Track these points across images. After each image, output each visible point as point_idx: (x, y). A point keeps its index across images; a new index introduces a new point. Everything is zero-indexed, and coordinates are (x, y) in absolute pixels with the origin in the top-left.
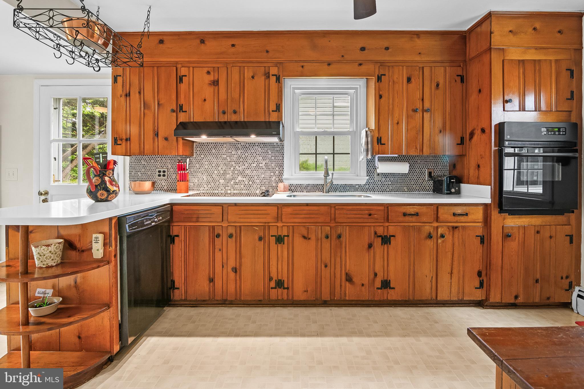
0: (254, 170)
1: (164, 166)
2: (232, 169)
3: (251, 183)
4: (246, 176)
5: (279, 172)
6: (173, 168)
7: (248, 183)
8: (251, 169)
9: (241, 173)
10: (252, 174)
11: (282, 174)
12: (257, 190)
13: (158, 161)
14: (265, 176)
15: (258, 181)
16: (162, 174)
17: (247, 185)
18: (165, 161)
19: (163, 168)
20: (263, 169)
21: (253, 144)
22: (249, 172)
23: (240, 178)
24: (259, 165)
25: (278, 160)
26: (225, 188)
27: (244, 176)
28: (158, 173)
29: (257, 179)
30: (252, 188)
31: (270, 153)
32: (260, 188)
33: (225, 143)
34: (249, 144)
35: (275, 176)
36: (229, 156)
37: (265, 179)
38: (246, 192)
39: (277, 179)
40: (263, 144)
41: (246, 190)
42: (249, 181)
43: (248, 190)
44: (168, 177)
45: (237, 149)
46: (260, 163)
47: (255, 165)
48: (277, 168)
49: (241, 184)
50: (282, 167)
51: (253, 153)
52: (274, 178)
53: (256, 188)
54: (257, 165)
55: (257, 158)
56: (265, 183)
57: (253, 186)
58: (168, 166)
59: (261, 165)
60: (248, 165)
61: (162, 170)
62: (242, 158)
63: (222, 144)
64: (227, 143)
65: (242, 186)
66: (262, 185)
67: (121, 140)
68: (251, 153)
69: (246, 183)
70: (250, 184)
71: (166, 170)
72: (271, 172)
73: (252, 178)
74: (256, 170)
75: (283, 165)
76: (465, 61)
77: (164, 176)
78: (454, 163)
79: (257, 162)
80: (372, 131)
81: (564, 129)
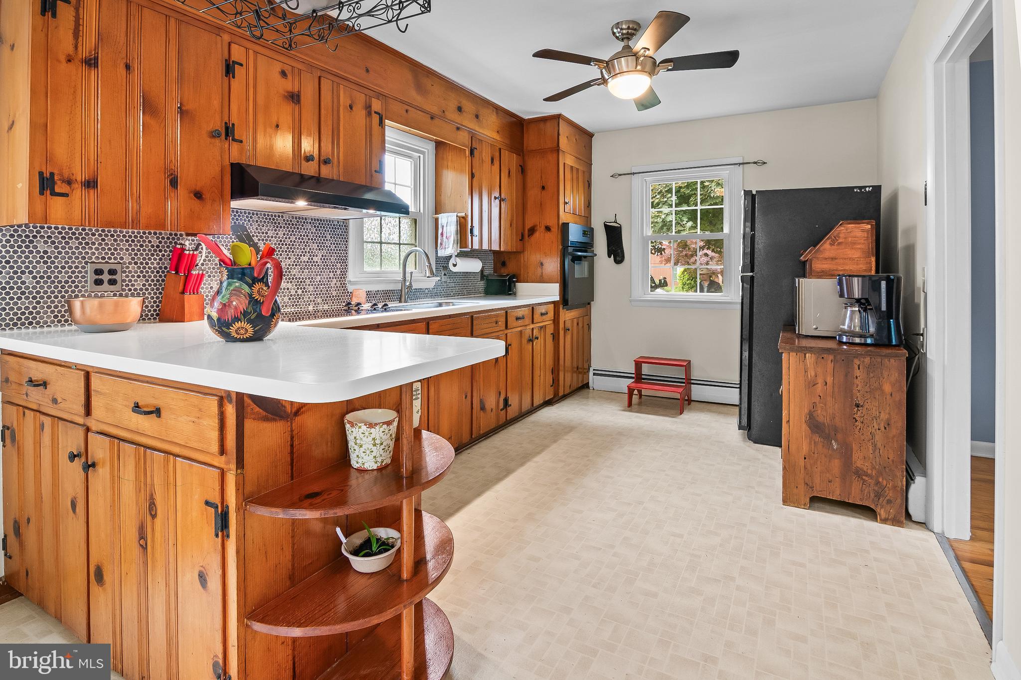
0: (304, 269)
1: (110, 258)
3: (300, 292)
4: (293, 279)
5: (341, 272)
6: (136, 263)
7: (296, 292)
8: (300, 265)
10: (301, 275)
11: (345, 275)
12: (309, 305)
13: (94, 244)
14: (321, 278)
15: (311, 288)
16: (106, 277)
17: (295, 295)
18: (112, 245)
19: (107, 262)
20: (318, 265)
21: (303, 218)
22: (296, 272)
24: (312, 259)
25: (340, 250)
27: (289, 279)
28: (91, 277)
29: (309, 285)
30: (301, 302)
31: (328, 237)
32: (314, 301)
33: (255, 212)
34: (296, 218)
35: (336, 278)
36: (263, 240)
37: (321, 285)
38: (293, 310)
39: (338, 284)
40: (318, 220)
41: (293, 305)
42: (298, 289)
43: (296, 305)
44: (122, 285)
45: (277, 226)
46: (314, 256)
47: (306, 259)
48: (338, 265)
49: (285, 296)
50: (345, 263)
51: (304, 236)
52: (334, 281)
53: (308, 301)
54: (309, 259)
55: (309, 246)
56: (321, 291)
57: (303, 298)
58: (122, 258)
59: (315, 259)
60: (296, 259)
61: (106, 268)
62: (286, 245)
63: (249, 213)
64: (259, 213)
66: (317, 294)
67: (69, 182)
68: (301, 235)
69: (293, 292)
70: (298, 295)
71: (118, 267)
72: (330, 272)
73: (301, 282)
74: (308, 269)
75: (346, 260)
76: (523, 150)
77: (112, 282)
78: (503, 260)
79: (309, 252)
80: (463, 217)
81: (589, 232)
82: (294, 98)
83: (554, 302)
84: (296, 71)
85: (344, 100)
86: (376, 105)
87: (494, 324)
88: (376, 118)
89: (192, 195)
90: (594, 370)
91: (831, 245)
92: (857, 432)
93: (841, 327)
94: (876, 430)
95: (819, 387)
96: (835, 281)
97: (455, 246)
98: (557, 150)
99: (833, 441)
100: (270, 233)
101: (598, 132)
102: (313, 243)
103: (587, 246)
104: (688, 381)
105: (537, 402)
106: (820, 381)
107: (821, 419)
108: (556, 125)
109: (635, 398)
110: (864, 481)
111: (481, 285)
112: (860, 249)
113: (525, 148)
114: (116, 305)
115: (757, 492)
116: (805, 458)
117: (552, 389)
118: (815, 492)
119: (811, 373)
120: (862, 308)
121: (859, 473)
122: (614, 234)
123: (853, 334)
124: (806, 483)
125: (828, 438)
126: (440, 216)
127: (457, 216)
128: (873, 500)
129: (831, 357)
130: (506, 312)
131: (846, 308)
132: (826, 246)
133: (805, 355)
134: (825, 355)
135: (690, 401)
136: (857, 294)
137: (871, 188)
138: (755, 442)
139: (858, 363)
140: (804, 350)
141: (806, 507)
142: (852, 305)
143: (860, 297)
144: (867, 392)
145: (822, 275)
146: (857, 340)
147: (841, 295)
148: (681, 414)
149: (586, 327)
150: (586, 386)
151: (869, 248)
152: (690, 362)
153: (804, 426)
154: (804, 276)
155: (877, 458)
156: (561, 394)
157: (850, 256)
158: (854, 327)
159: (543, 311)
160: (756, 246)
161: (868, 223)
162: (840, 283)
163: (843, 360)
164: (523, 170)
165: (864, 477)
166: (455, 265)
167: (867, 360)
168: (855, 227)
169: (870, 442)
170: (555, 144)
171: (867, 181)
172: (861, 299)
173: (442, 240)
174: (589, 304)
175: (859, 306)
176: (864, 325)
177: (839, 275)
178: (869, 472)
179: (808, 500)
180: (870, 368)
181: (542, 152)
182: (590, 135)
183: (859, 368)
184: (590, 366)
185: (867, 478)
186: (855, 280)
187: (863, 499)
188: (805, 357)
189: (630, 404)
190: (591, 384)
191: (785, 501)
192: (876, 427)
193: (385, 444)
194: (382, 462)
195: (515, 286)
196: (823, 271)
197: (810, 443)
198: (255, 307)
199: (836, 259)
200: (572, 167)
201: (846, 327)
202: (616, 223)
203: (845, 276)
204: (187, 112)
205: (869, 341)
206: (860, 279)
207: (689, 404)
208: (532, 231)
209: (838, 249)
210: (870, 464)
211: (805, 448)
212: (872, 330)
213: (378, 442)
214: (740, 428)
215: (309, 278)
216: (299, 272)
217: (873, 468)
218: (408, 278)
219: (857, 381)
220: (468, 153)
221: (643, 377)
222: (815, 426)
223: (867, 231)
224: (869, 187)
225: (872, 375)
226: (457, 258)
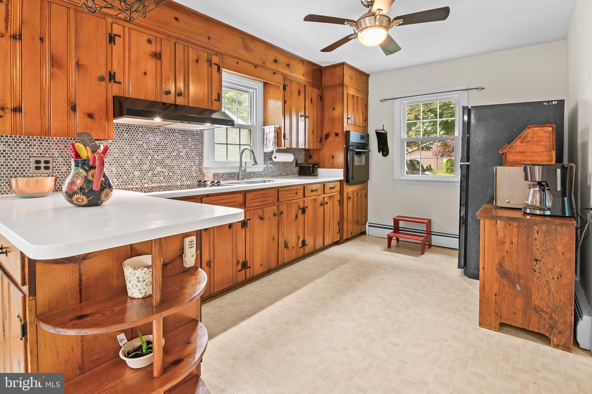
0: (174, 160)
1: (45, 154)
2: (150, 158)
3: (171, 174)
4: (166, 166)
5: (199, 162)
6: (62, 157)
7: (168, 174)
8: (171, 158)
9: (161, 163)
10: (172, 164)
11: (202, 163)
12: (177, 181)
13: (35, 145)
14: (185, 166)
15: (179, 172)
16: (42, 165)
17: (167, 176)
18: (47, 146)
19: (43, 156)
20: (183, 158)
21: (173, 130)
22: (168, 162)
23: (159, 169)
24: (179, 154)
25: (198, 149)
26: (141, 181)
27: (164, 166)
28: (34, 165)
29: (177, 170)
30: (172, 180)
31: (190, 141)
32: (180, 179)
33: (140, 126)
34: (168, 130)
35: (195, 165)
36: (146, 143)
37: (185, 169)
38: (166, 184)
39: (197, 169)
40: (183, 131)
41: (166, 182)
42: (170, 172)
43: (169, 182)
44: (53, 170)
46: (180, 152)
47: (175, 154)
48: (197, 158)
49: (161, 176)
50: (202, 156)
51: (174, 140)
52: (194, 167)
53: (176, 179)
54: (177, 154)
55: (177, 146)
56: (185, 173)
57: (173, 178)
58: (53, 154)
59: (181, 154)
60: (168, 154)
61: (42, 160)
62: (161, 145)
63: (137, 127)
64: (143, 127)
65: (162, 178)
66: (182, 175)
67: (3, 109)
68: (171, 140)
69: (166, 174)
70: (170, 176)
71: (50, 159)
72: (191, 162)
73: (172, 168)
74: (176, 160)
75: (202, 154)
76: (322, 86)
77: (47, 168)
78: (310, 154)
79: (177, 150)
80: (279, 128)
81: (365, 136)
82: (157, 56)
83: (340, 181)
84: (158, 39)
85: (192, 56)
86: (215, 59)
87: (295, 194)
88: (215, 68)
89: (86, 116)
90: (369, 223)
91: (521, 142)
92: (535, 280)
93: (526, 202)
94: (550, 279)
95: (507, 246)
96: (521, 169)
97: (274, 145)
98: (342, 85)
99: (517, 285)
100: (151, 139)
101: (373, 73)
102: (180, 144)
103: (364, 146)
104: (429, 233)
105: (327, 243)
106: (508, 241)
107: (508, 268)
108: (342, 69)
109: (394, 242)
110: (541, 315)
111: (297, 169)
112: (543, 145)
113: (323, 85)
114: (37, 181)
115: (462, 315)
116: (496, 295)
117: (338, 235)
118: (503, 320)
119: (501, 235)
120: (541, 189)
121: (537, 310)
122: (382, 138)
123: (535, 208)
124: (497, 313)
125: (513, 283)
126: (265, 127)
127: (275, 127)
128: (548, 330)
129: (516, 224)
130: (304, 187)
131: (529, 188)
132: (517, 143)
133: (496, 221)
134: (512, 222)
135: (430, 246)
136: (538, 178)
137: (556, 102)
138: (469, 277)
139: (537, 229)
140: (496, 218)
141: (496, 330)
142: (534, 186)
143: (540, 180)
144: (544, 251)
145: (514, 164)
146: (538, 212)
147: (526, 179)
148: (422, 254)
149: (364, 196)
150: (364, 233)
151: (550, 145)
152: (430, 221)
153: (495, 272)
154: (501, 165)
155: (551, 300)
156: (345, 238)
157: (536, 150)
158: (536, 202)
159: (332, 186)
160: (471, 144)
161: (550, 127)
162: (525, 170)
163: (525, 227)
164: (321, 98)
165: (540, 313)
166: (275, 158)
167: (544, 227)
168: (540, 130)
169: (546, 287)
170: (341, 82)
171: (555, 97)
172: (541, 182)
173: (266, 142)
174: (366, 182)
175: (539, 187)
176: (543, 200)
177: (525, 164)
178: (545, 309)
179: (498, 325)
180: (546, 233)
181: (333, 87)
182: (368, 76)
183: (538, 233)
184: (366, 221)
185: (543, 314)
186: (537, 168)
187: (540, 329)
188: (496, 223)
189: (389, 246)
190: (367, 232)
191: (481, 324)
192: (551, 277)
193: (146, 281)
194: (146, 293)
195: (316, 170)
196: (515, 162)
197: (500, 285)
198: (88, 185)
199: (524, 152)
200: (353, 96)
201: (529, 202)
202: (384, 130)
203: (529, 165)
204: (82, 66)
205: (548, 213)
206: (541, 167)
207: (429, 248)
208: (327, 136)
209: (526, 146)
210: (546, 304)
211: (496, 288)
212: (549, 204)
213: (141, 279)
214: (459, 267)
215: (177, 166)
216: (170, 162)
217: (548, 307)
218: (243, 165)
219: (536, 242)
220: (281, 88)
221: (400, 229)
222: (503, 272)
223: (549, 132)
224: (555, 101)
225: (548, 238)
226: (277, 153)
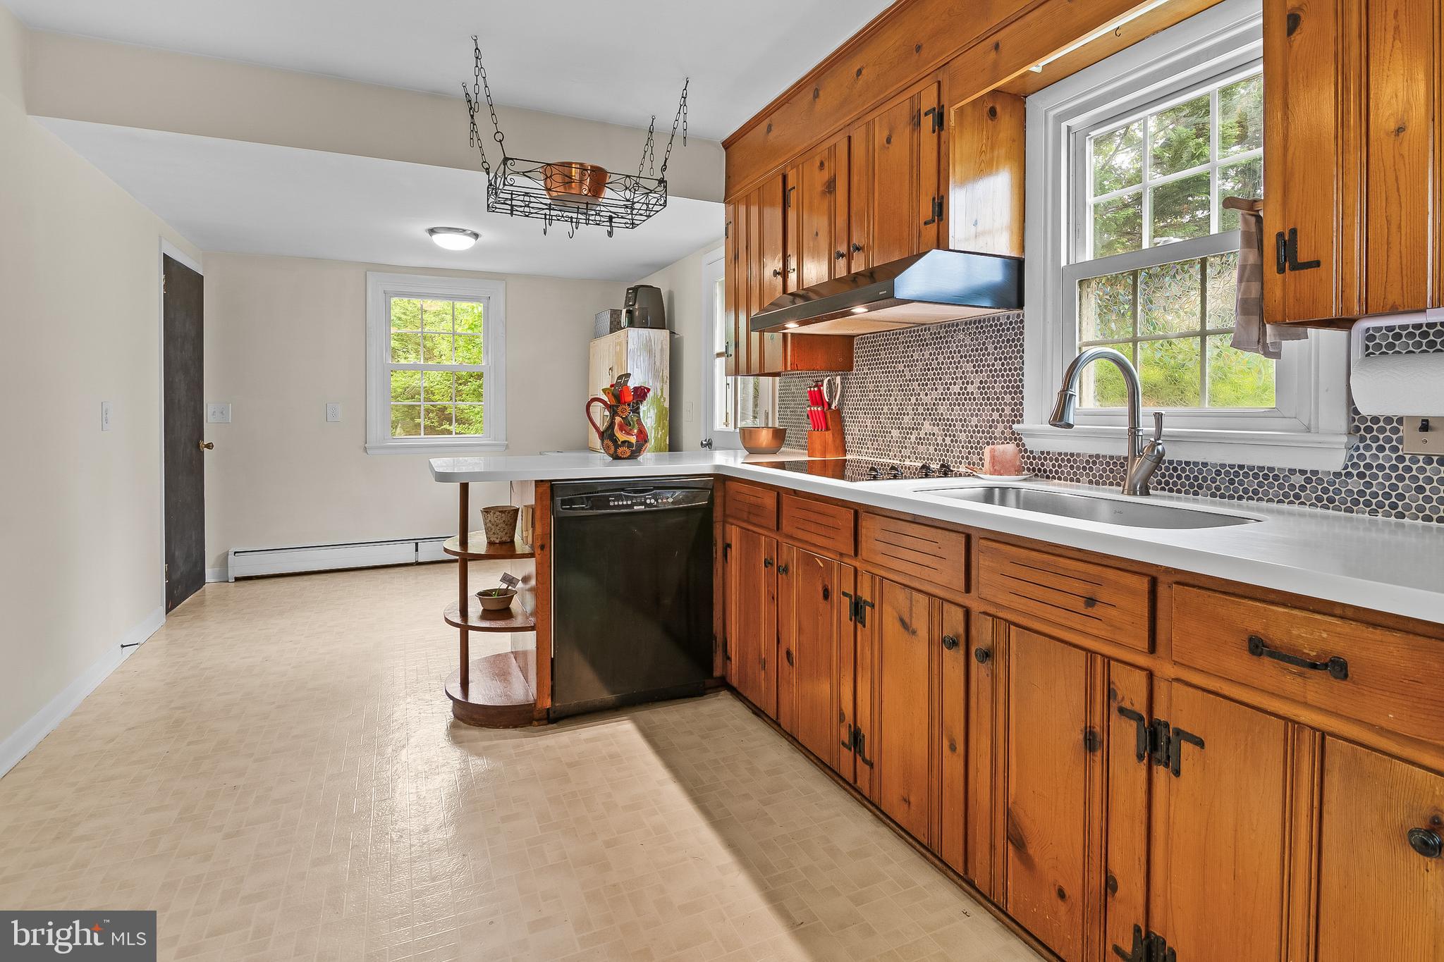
0: (955, 405)
2: (913, 400)
3: (948, 440)
5: (1013, 410)
8: (948, 399)
9: (930, 412)
10: (950, 414)
11: (1020, 416)
12: (961, 463)
14: (979, 421)
15: (963, 436)
17: (942, 445)
20: (974, 399)
22: (944, 410)
23: (927, 427)
24: (966, 388)
25: (1010, 370)
26: (900, 452)
27: (936, 419)
29: (961, 432)
30: (950, 456)
31: (991, 348)
35: (1003, 422)
36: (908, 366)
37: (979, 432)
42: (946, 435)
45: (923, 344)
46: (968, 383)
47: (956, 389)
48: (1008, 398)
49: (930, 444)
50: (1020, 393)
51: (955, 352)
52: (1001, 427)
54: (961, 389)
55: (961, 367)
57: (953, 452)
59: (970, 388)
60: (944, 389)
62: (933, 369)
65: (932, 448)
68: (951, 353)
69: (940, 440)
70: (946, 446)
72: (993, 410)
73: (950, 425)
74: (959, 404)
75: (1023, 387)
79: (961, 378)
82: (831, 186)
84: (832, 149)
85: (880, 138)
86: (929, 99)
87: (1080, 605)
88: (927, 125)
102: (968, 362)
215: (961, 420)
216: (948, 410)
